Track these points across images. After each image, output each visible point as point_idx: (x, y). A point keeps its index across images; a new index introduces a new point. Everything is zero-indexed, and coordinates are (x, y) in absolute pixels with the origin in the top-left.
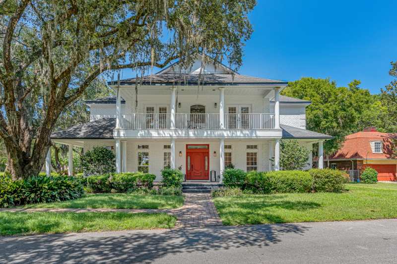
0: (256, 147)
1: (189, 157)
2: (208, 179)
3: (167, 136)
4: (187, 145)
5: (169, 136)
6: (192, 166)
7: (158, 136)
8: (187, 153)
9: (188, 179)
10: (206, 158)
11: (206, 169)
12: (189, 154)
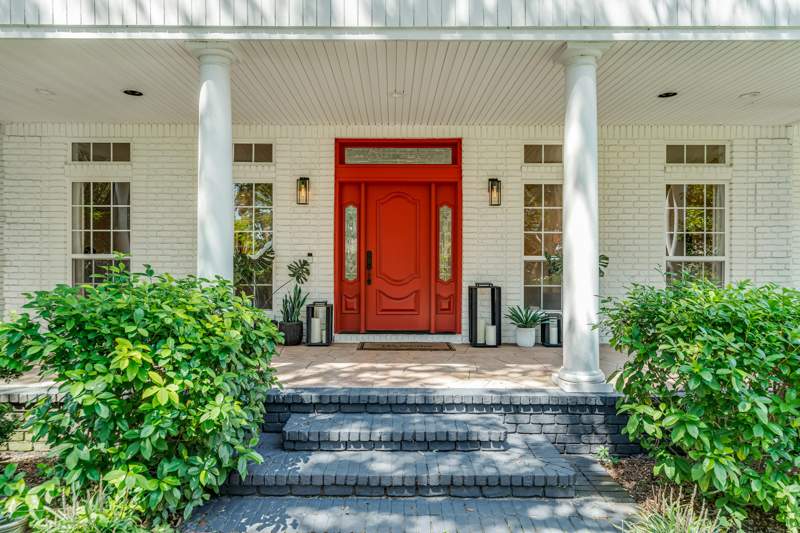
0: (716, 155)
1: (351, 211)
2: (455, 330)
3: (157, 21)
4: (342, 145)
5: (173, 21)
6: (366, 259)
7: (88, 21)
8: (341, 187)
9: (342, 331)
10: (446, 213)
11: (445, 274)
12: (349, 193)
